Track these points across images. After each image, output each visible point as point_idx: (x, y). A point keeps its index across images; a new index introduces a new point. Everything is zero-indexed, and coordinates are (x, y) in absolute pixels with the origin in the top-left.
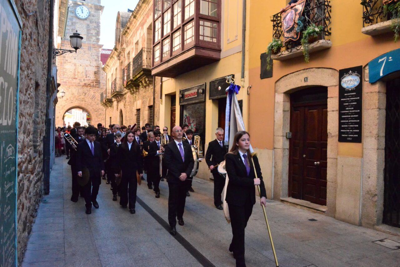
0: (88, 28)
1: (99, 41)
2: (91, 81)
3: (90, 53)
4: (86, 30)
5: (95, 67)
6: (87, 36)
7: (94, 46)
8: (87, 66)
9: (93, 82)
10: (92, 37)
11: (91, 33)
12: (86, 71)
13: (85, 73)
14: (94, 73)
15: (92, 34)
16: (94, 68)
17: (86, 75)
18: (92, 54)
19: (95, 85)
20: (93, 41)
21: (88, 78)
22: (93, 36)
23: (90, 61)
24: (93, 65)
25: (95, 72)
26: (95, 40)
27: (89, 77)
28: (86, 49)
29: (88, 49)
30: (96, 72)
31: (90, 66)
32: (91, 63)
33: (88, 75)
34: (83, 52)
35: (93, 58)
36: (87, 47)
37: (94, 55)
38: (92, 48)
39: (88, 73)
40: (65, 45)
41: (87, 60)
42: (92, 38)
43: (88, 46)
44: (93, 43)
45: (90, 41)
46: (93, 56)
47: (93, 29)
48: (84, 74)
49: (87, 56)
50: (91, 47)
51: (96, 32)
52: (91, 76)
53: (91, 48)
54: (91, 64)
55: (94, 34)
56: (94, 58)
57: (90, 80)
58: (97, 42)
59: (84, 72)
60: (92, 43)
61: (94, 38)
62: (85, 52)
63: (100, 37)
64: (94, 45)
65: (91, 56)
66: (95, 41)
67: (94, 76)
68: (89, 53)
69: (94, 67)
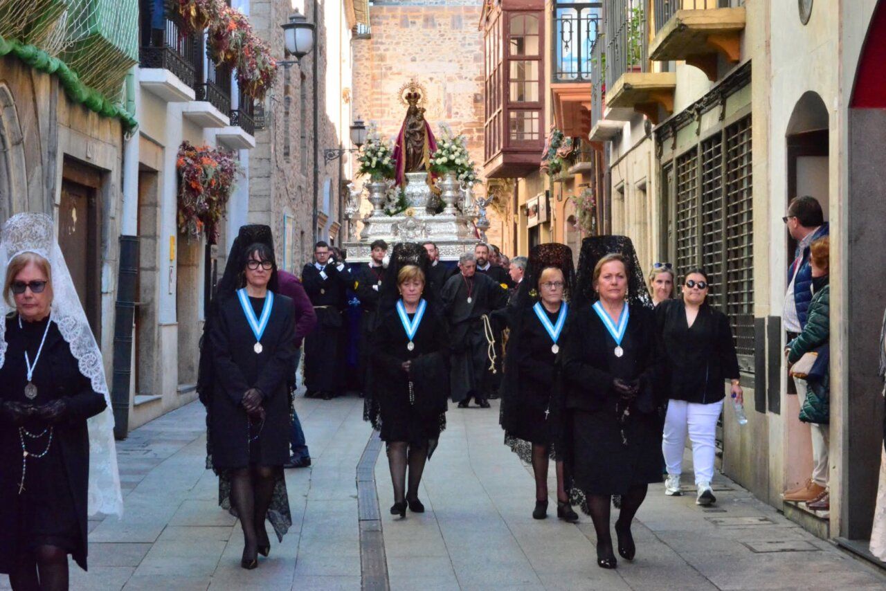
2: (464, 128)
3: (459, 37)
5: (476, 80)
7: (469, 14)
8: (450, 80)
9: (469, 131)
12: (449, 95)
13: (445, 102)
14: (471, 100)
16: (474, 83)
17: (449, 110)
18: (464, 38)
19: (475, 139)
21: (453, 120)
23: (459, 62)
24: (471, 75)
25: (476, 95)
27: (457, 113)
28: (445, 24)
29: (453, 26)
30: (479, 98)
31: (460, 77)
32: (461, 68)
33: (454, 110)
34: (438, 36)
35: (467, 52)
36: (448, 17)
37: (472, 41)
38: (463, 21)
39: (453, 102)
40: (385, 21)
41: (451, 61)
43: (453, 16)
44: (467, 4)
46: (469, 44)
48: (442, 105)
49: (451, 48)
50: (462, 16)
52: (463, 112)
53: (460, 20)
54: (464, 73)
56: (472, 51)
57: (460, 123)
59: (442, 102)
60: (464, 2)
62: (442, 35)
64: (469, 9)
65: (463, 45)
67: (473, 110)
68: (455, 39)
69: (471, 80)
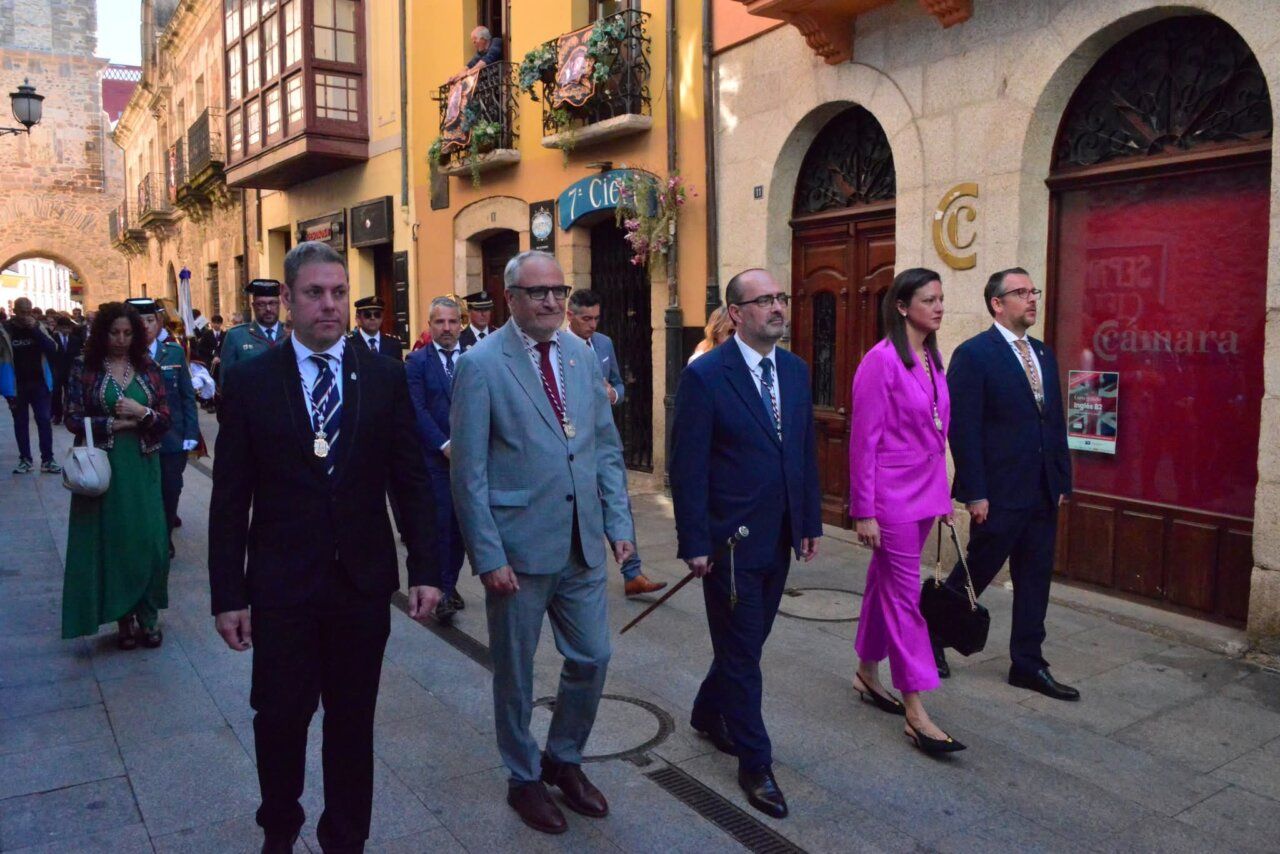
0: (54, 5)
1: (95, 46)
2: (76, 174)
3: (68, 86)
4: (47, 10)
5: (88, 128)
6: (54, 29)
7: (78, 64)
8: (60, 126)
9: (83, 177)
10: (72, 34)
11: (67, 20)
12: (59, 141)
13: (55, 150)
14: (83, 147)
15: (70, 24)
16: (85, 132)
17: (60, 156)
18: (73, 87)
19: (89, 185)
20: (76, 48)
21: (64, 165)
22: (75, 30)
23: (68, 109)
24: (82, 124)
25: (87, 143)
26: (82, 44)
27: (68, 159)
28: (53, 71)
30: (91, 146)
31: (71, 125)
32: (71, 116)
33: (65, 156)
34: (45, 83)
35: (77, 101)
36: (55, 65)
37: (82, 91)
38: (72, 70)
39: (64, 149)
41: (60, 108)
42: (70, 38)
43: (61, 64)
44: (75, 54)
45: (65, 46)
46: (79, 94)
47: (73, 8)
48: (52, 150)
49: (60, 95)
50: (71, 65)
51: (82, 17)
52: (75, 158)
53: (68, 69)
54: (74, 120)
55: (76, 24)
56: (82, 100)
57: (72, 169)
58: (87, 48)
59: (52, 147)
60: (71, 52)
61: (78, 38)
62: (49, 82)
63: (97, 34)
64: (77, 59)
65: (72, 94)
66: (82, 48)
67: (85, 157)
68: (63, 86)
69: (81, 128)
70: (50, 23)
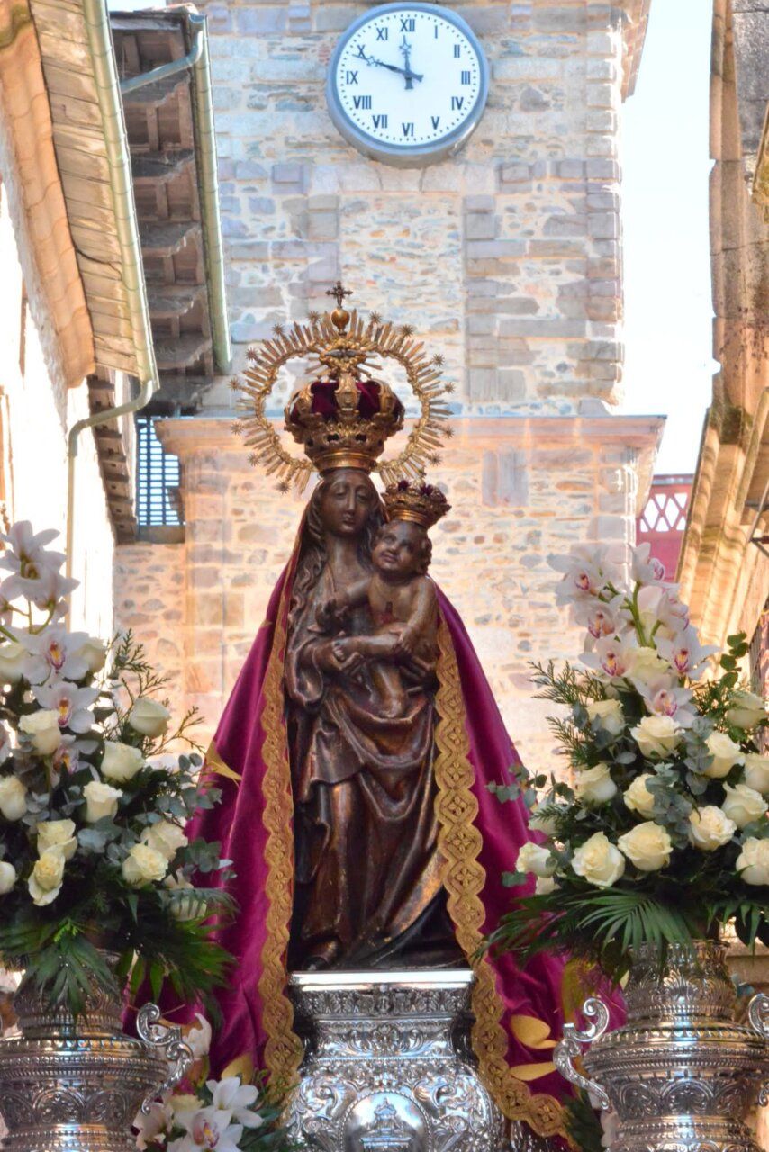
0: (475, 249)
1: (613, 376)
3: (516, 533)
4: (453, 270)
6: (470, 334)
7: (554, 449)
10: (533, 344)
11: (521, 293)
15: (530, 306)
18: (533, 537)
20: (547, 390)
22: (543, 329)
23: (514, 624)
26: (570, 376)
29: (492, 496)
36: (471, 461)
38: (530, 475)
40: (237, 478)
42: (526, 356)
43: (492, 456)
44: (545, 411)
45: (509, 389)
47: (539, 249)
49: (488, 573)
50: (527, 456)
51: (570, 278)
53: (517, 471)
55: (548, 307)
58: (587, 389)
60: (531, 405)
61: (553, 353)
63: (623, 334)
64: (550, 430)
65: (530, 562)
66: (569, 390)
68: (498, 539)
70: (459, 313)
